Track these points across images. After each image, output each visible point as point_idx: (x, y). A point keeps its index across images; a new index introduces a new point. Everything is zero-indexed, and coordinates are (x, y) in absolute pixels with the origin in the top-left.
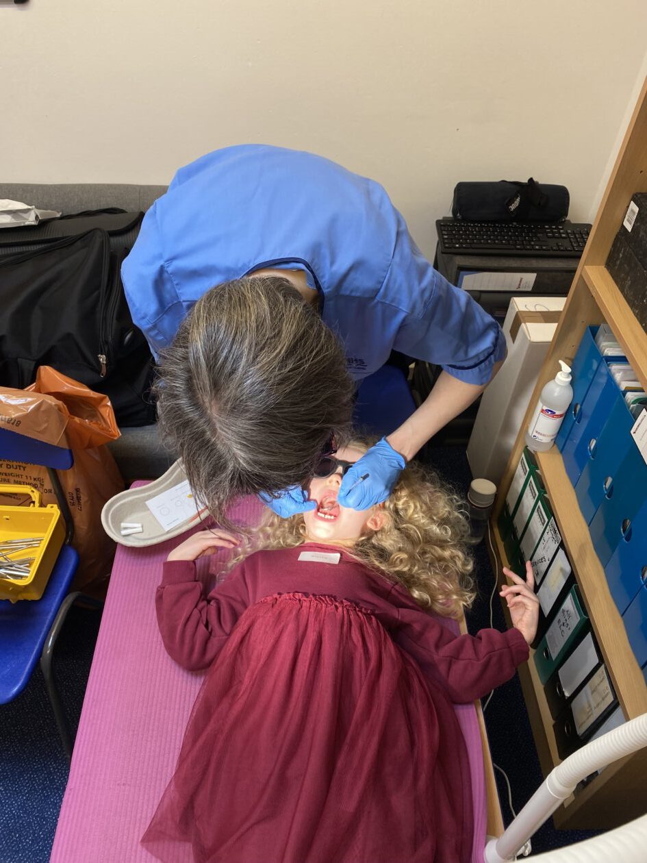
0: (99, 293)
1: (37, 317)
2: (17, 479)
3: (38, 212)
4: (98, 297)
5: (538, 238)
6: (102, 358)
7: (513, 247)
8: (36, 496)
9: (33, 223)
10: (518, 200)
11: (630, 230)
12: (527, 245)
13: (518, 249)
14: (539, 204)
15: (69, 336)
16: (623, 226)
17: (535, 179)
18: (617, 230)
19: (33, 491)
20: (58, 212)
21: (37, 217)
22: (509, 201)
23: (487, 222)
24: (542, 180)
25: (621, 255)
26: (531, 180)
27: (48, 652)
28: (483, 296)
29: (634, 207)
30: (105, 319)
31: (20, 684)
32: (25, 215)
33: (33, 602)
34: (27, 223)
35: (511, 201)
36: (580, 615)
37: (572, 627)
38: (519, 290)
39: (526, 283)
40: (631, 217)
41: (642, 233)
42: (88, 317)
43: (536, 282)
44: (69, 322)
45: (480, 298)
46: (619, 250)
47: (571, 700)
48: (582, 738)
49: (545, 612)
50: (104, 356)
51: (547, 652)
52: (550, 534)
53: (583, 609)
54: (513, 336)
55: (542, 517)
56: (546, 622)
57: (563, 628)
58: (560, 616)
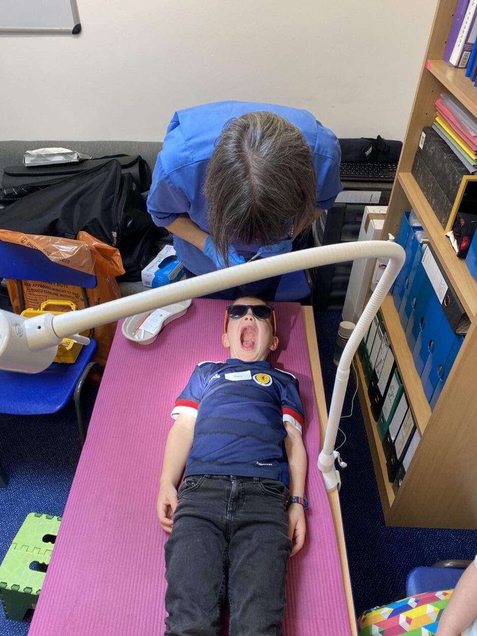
0: (114, 197)
1: (77, 210)
2: (63, 294)
3: (79, 154)
4: (113, 198)
5: (384, 171)
6: (115, 234)
7: (367, 176)
8: (73, 307)
9: (76, 161)
10: (371, 148)
11: (422, 148)
12: (376, 175)
13: (370, 177)
14: (384, 151)
15: (95, 220)
16: (419, 147)
17: (382, 137)
18: (416, 150)
19: (72, 304)
20: (90, 156)
21: (78, 157)
22: (365, 150)
23: (352, 162)
24: (386, 137)
25: (418, 164)
26: (379, 137)
27: (78, 391)
28: (349, 206)
29: (424, 135)
30: (117, 211)
31: (62, 404)
32: (71, 156)
33: (70, 364)
34: (72, 161)
35: (367, 149)
36: (399, 385)
37: (395, 394)
38: (371, 202)
39: (375, 198)
40: (422, 140)
41: (427, 148)
42: (107, 210)
43: (381, 198)
44: (96, 212)
45: (346, 208)
46: (417, 162)
47: (395, 441)
48: (400, 461)
49: (382, 394)
50: (115, 233)
51: (383, 418)
52: (384, 343)
53: (400, 380)
54: (366, 229)
55: (380, 336)
56: (383, 399)
57: (391, 398)
58: (389, 391)
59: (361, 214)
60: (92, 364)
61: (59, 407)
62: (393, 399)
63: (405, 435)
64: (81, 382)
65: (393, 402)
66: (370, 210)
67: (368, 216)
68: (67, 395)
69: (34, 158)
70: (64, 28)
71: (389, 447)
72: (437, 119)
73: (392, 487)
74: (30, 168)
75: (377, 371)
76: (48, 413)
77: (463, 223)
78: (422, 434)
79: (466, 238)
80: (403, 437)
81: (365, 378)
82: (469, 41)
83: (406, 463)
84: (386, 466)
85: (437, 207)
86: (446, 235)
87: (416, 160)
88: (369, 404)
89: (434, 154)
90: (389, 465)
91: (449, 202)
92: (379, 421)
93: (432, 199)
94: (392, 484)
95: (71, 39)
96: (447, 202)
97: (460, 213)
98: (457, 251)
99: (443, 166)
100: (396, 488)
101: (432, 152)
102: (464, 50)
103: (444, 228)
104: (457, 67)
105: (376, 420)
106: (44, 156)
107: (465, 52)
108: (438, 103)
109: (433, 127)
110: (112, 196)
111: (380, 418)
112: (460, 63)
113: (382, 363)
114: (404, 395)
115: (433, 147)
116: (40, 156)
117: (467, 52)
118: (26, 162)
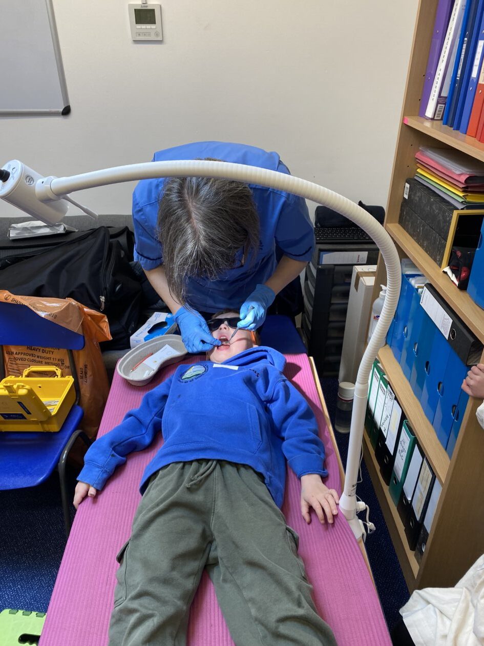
1: (63, 276)
2: (47, 361)
3: (66, 226)
4: (102, 263)
6: (103, 299)
7: (352, 238)
8: (59, 372)
9: (62, 232)
11: (407, 198)
13: (356, 239)
15: (82, 285)
16: (404, 198)
18: (401, 201)
19: (57, 370)
20: (77, 229)
21: (65, 228)
23: (336, 227)
25: (405, 213)
26: (360, 203)
27: (63, 462)
29: (407, 185)
30: (105, 275)
32: (57, 228)
33: (55, 433)
34: (59, 232)
36: (410, 437)
37: (406, 449)
38: (358, 263)
39: (362, 258)
40: (407, 191)
41: (412, 196)
42: (95, 275)
43: (368, 258)
44: (83, 277)
45: (334, 269)
46: (404, 211)
47: (412, 501)
48: (420, 522)
49: (392, 453)
50: (103, 297)
51: (395, 479)
52: (389, 397)
53: (411, 431)
54: (357, 288)
55: (383, 390)
56: (392, 458)
57: (402, 454)
58: (400, 448)
59: (349, 275)
60: (78, 432)
61: (41, 479)
62: (405, 454)
63: (422, 490)
64: (66, 452)
65: (404, 458)
66: (358, 269)
67: (357, 274)
68: (51, 466)
69: (19, 231)
70: (53, 110)
71: (406, 508)
72: (419, 170)
73: (415, 556)
74: (15, 241)
75: (383, 429)
76: (29, 486)
77: (459, 254)
78: (444, 482)
79: (464, 268)
80: (421, 493)
81: (370, 441)
82: (442, 95)
83: (429, 524)
84: (404, 532)
85: (430, 248)
86: (444, 272)
87: (402, 211)
88: (378, 467)
89: (420, 199)
90: (408, 530)
91: (442, 240)
92: (390, 484)
93: (423, 241)
94: (414, 552)
95: (60, 120)
96: (440, 240)
97: (455, 248)
98: (457, 283)
99: (431, 207)
100: (419, 554)
101: (417, 199)
102: (438, 103)
103: (440, 265)
104: (433, 119)
105: (388, 484)
106: (29, 228)
107: (439, 105)
108: (418, 155)
109: (415, 178)
110: (100, 262)
111: (391, 480)
112: (436, 115)
113: (388, 419)
114: (416, 448)
115: (418, 194)
116: (25, 229)
117: (441, 105)
118: (11, 235)
